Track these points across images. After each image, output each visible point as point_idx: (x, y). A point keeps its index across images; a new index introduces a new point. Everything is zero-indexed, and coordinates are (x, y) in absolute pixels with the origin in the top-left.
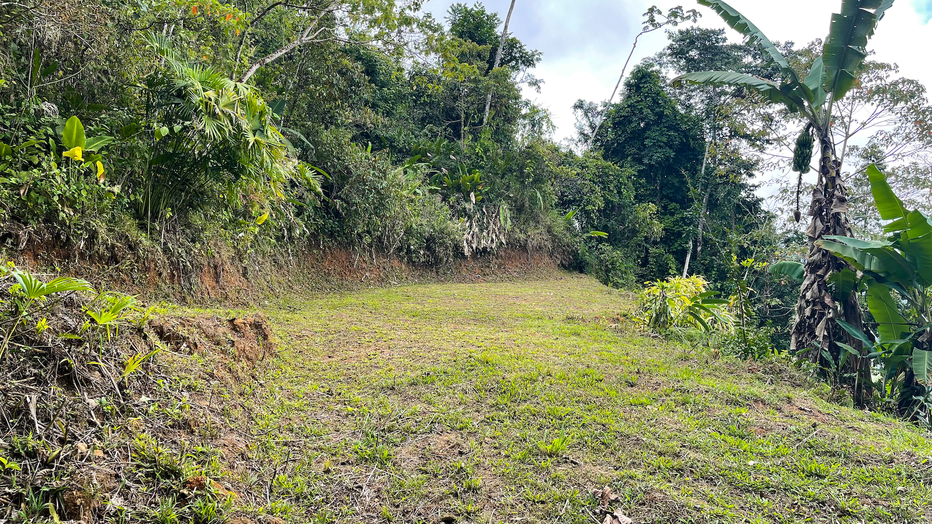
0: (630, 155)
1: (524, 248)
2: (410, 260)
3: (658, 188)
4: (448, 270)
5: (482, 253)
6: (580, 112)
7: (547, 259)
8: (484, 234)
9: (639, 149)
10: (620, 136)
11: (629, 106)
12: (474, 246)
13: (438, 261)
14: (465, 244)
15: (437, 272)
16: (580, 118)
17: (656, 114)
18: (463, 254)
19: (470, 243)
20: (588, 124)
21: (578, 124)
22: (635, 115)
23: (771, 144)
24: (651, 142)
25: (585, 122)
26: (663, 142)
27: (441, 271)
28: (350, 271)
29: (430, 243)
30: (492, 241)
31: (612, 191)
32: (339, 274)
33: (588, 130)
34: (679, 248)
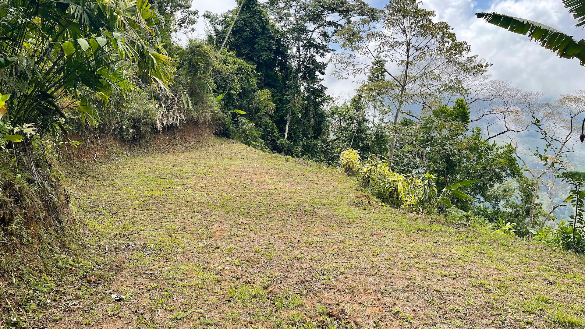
0: (245, 54)
1: (196, 123)
2: (122, 137)
3: (263, 78)
4: (147, 142)
5: (169, 128)
6: (208, 20)
7: (208, 130)
8: (171, 113)
9: (249, 50)
10: (237, 40)
11: (243, 20)
12: (164, 123)
13: (142, 136)
14: (158, 121)
15: (140, 146)
16: (208, 25)
17: (261, 27)
18: (157, 129)
19: (161, 120)
20: (213, 29)
21: (206, 29)
22: (247, 26)
23: (329, 52)
24: (259, 47)
25: (211, 28)
26: (267, 47)
27: (143, 144)
28: (84, 153)
29: (136, 123)
30: (177, 119)
31: (244, 81)
32: (77, 157)
33: (213, 34)
34: (277, 119)
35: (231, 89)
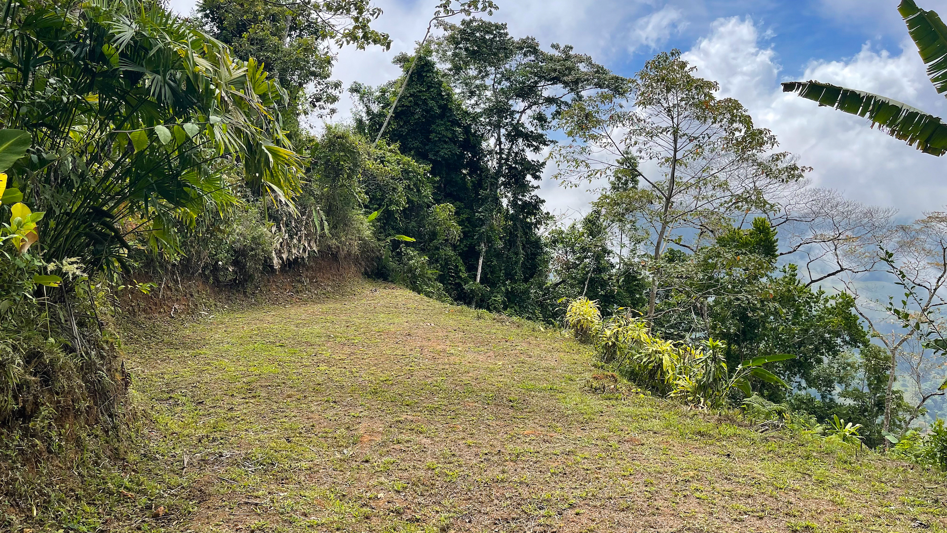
0: (414, 148)
1: (335, 257)
2: (216, 280)
3: (442, 185)
4: (257, 288)
5: (292, 266)
6: (356, 96)
7: (353, 268)
8: (295, 241)
9: (421, 142)
10: (401, 127)
11: (411, 95)
12: (284, 256)
13: (248, 278)
14: (274, 254)
15: (245, 293)
16: (357, 103)
17: (440, 107)
18: (272, 267)
19: (279, 253)
20: (365, 110)
21: (354, 110)
22: (418, 105)
24: (436, 137)
25: (362, 108)
26: (449, 138)
27: (249, 290)
28: (156, 304)
29: (239, 256)
30: (304, 250)
32: (144, 310)
33: (365, 118)
34: (465, 249)
35: (391, 202)
